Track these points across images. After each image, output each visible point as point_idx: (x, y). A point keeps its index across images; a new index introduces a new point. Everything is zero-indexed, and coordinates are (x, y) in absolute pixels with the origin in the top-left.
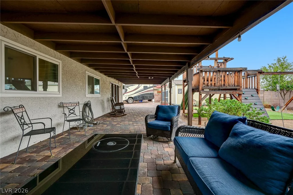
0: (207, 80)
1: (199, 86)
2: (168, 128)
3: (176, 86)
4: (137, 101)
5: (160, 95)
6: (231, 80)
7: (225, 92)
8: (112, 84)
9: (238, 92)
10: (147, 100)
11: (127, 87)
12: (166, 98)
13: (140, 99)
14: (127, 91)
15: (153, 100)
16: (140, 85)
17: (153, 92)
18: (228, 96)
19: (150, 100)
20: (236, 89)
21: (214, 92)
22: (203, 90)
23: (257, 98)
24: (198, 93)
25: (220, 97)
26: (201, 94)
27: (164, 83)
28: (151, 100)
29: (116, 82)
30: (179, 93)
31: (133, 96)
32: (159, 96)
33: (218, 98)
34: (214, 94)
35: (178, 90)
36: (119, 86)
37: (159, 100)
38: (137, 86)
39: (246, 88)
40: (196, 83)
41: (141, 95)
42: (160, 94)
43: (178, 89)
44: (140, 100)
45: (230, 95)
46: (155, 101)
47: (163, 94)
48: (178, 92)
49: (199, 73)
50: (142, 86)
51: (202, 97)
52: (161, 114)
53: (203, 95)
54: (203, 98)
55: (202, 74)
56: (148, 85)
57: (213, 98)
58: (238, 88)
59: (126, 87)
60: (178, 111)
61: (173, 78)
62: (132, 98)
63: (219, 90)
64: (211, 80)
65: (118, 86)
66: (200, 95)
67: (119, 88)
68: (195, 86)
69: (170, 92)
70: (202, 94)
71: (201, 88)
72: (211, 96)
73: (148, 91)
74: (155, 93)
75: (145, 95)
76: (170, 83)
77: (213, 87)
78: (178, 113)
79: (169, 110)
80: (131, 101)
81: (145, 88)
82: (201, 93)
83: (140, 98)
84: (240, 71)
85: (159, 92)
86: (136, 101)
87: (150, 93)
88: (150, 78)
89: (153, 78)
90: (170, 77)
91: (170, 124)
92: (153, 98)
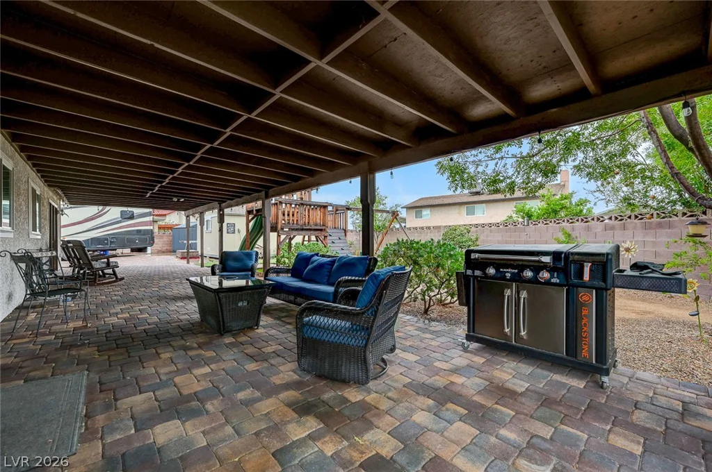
0: (288, 215)
1: (277, 223)
6: (317, 216)
7: (309, 233)
9: (323, 233)
10: (128, 251)
15: (149, 249)
16: (108, 208)
17: (151, 228)
18: (313, 238)
19: (142, 250)
20: (321, 230)
21: (295, 233)
22: (282, 229)
23: (344, 241)
24: (276, 233)
25: (304, 240)
26: (280, 236)
28: (145, 248)
29: (53, 198)
30: (227, 232)
33: (301, 242)
34: (294, 236)
35: (227, 227)
39: (335, 228)
41: (108, 235)
42: (168, 232)
43: (227, 224)
45: (316, 237)
46: (152, 253)
49: (277, 204)
50: (114, 212)
51: (281, 240)
53: (283, 237)
54: (282, 242)
55: (282, 207)
56: (137, 211)
57: (293, 242)
58: (323, 228)
63: (302, 230)
64: (293, 215)
65: (56, 210)
66: (278, 237)
67: (58, 215)
71: (279, 227)
72: (291, 239)
73: (134, 225)
75: (127, 237)
76: (221, 212)
77: (295, 226)
78: (256, 260)
81: (126, 216)
82: (279, 234)
83: (107, 244)
84: (325, 207)
85: (163, 228)
87: (137, 230)
88: (175, 199)
89: (182, 200)
90: (220, 202)
91: (250, 273)
92: (152, 243)
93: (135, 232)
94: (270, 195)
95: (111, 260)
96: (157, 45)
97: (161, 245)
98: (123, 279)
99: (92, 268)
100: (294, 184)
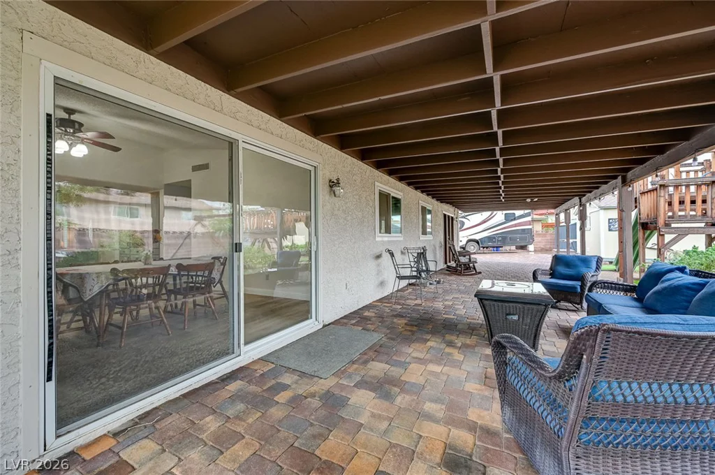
0: (682, 203)
1: (657, 216)
2: (576, 288)
3: (602, 211)
4: (487, 248)
5: (551, 234)
8: (445, 215)
10: (513, 248)
11: (464, 217)
12: (571, 241)
13: (495, 245)
14: (465, 227)
15: (531, 248)
16: (495, 212)
17: (530, 227)
19: (523, 248)
22: (667, 225)
26: (663, 235)
27: (564, 206)
28: (526, 246)
29: (449, 210)
30: (610, 230)
31: (477, 237)
32: (549, 237)
35: (609, 223)
36: (455, 217)
37: (548, 246)
38: (486, 214)
40: (651, 211)
41: (497, 234)
42: (551, 231)
43: (609, 219)
44: (494, 247)
46: (535, 251)
47: (563, 231)
48: (609, 226)
49: (656, 189)
50: (500, 216)
51: (666, 242)
52: (562, 269)
54: (668, 243)
55: (665, 192)
56: (518, 213)
59: (462, 217)
60: (597, 264)
61: (590, 200)
62: (477, 242)
64: (692, 202)
65: (452, 218)
66: (660, 237)
67: (454, 222)
68: (648, 216)
69: (581, 229)
70: (666, 235)
71: (661, 222)
73: (516, 225)
74: (538, 228)
75: (510, 236)
76: (581, 208)
77: (700, 220)
78: (597, 268)
79: (578, 263)
80: (472, 247)
81: (509, 218)
82: (661, 233)
83: (495, 242)
85: (547, 226)
86: (484, 248)
87: (522, 229)
88: (529, 200)
89: (535, 200)
90: (581, 197)
91: (579, 283)
92: (532, 241)
93: (520, 231)
94: (628, 180)
95: (472, 256)
96: (382, 98)
97: (544, 244)
98: (480, 273)
99: (459, 261)
100: (659, 158)
